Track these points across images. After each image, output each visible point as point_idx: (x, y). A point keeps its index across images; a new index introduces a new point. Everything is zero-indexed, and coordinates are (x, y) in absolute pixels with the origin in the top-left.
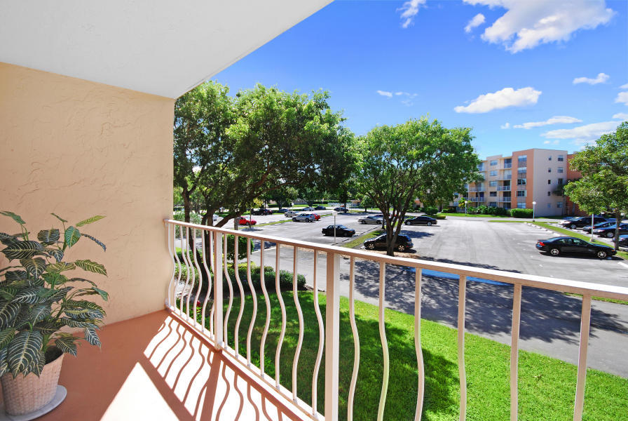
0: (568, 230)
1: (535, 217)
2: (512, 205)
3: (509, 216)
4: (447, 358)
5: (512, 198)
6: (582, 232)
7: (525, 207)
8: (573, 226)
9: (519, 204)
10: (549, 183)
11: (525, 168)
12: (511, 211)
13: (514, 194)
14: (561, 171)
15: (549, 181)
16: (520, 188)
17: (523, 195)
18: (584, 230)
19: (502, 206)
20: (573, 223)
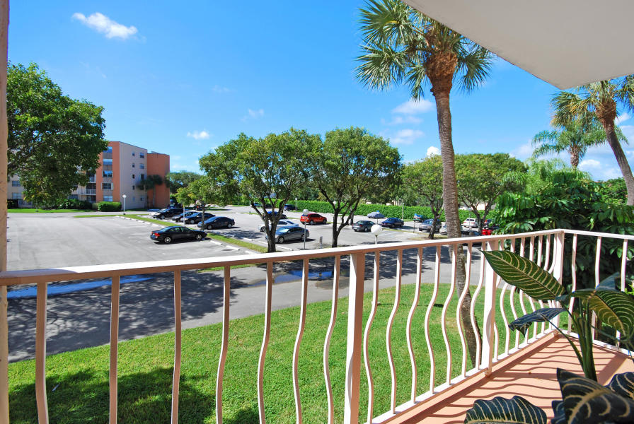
0: (159, 220)
1: (126, 210)
2: (97, 198)
3: (95, 209)
4: (165, 366)
5: (97, 190)
6: (171, 221)
7: (111, 200)
8: (163, 217)
9: (106, 197)
10: (134, 177)
11: (111, 160)
12: (98, 204)
13: (99, 187)
14: (143, 167)
15: (134, 175)
16: (106, 181)
17: (110, 188)
18: (173, 220)
19: (85, 199)
20: (162, 214)
